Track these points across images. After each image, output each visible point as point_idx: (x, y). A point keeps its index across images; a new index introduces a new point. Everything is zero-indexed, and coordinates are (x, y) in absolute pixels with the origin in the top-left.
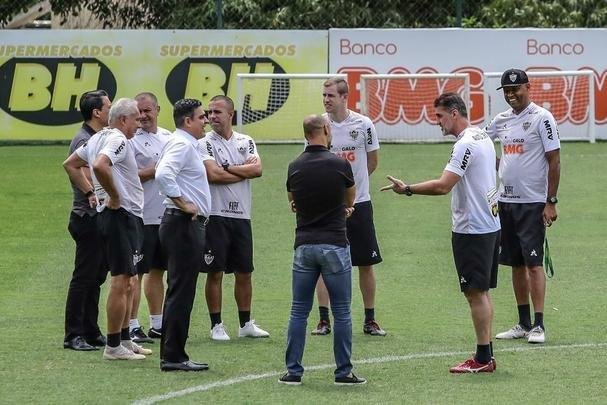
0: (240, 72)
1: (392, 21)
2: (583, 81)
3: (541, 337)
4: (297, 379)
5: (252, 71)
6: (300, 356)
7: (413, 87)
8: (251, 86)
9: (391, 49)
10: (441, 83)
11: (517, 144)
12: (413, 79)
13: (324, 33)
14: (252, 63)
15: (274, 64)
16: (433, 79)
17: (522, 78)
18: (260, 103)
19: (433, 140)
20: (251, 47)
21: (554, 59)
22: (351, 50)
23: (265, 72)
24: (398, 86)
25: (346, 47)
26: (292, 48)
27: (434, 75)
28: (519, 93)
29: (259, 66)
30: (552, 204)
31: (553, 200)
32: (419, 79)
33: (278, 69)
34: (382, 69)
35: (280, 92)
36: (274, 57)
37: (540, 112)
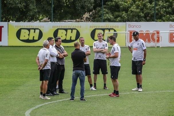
1: (142, 20)
3: (141, 90)
4: (73, 99)
5: (109, 31)
6: (73, 94)
7: (144, 35)
10: (151, 34)
11: (136, 48)
12: (144, 33)
13: (125, 23)
14: (109, 30)
15: (114, 30)
17: (137, 33)
19: (148, 46)
20: (109, 26)
22: (131, 27)
26: (118, 26)
27: (149, 32)
28: (136, 37)
29: (111, 30)
30: (144, 61)
31: (145, 60)
32: (146, 33)
33: (115, 31)
37: (141, 41)
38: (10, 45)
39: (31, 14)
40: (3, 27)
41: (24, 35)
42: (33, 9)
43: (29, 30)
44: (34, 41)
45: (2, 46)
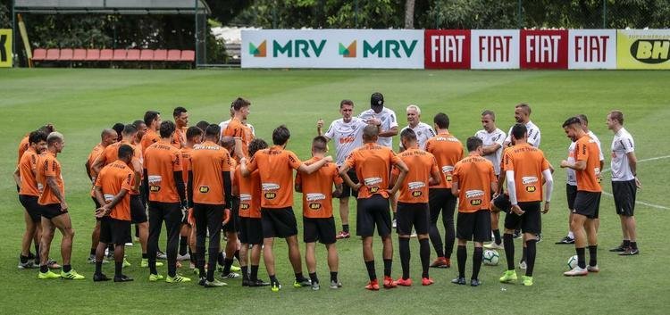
38: (619, 68)
39: (659, 14)
40: (608, 37)
41: (644, 51)
42: (663, 6)
43: (652, 42)
44: (660, 60)
45: (605, 70)
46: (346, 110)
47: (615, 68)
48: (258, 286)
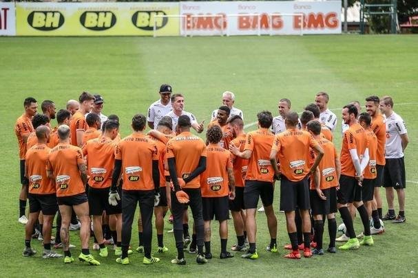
0: (154, 15)
2: (256, 18)
5: (156, 14)
8: (156, 19)
9: (198, 8)
16: (210, 17)
18: (160, 24)
21: (247, 10)
23: (161, 15)
24: (200, 19)
25: (185, 7)
26: (169, 8)
29: (159, 13)
34: (196, 14)
35: (165, 21)
36: (164, 11)
40: (8, 9)
41: (39, 20)
43: (45, 13)
45: (7, 36)
46: (180, 101)
47: (14, 34)
48: (228, 257)
